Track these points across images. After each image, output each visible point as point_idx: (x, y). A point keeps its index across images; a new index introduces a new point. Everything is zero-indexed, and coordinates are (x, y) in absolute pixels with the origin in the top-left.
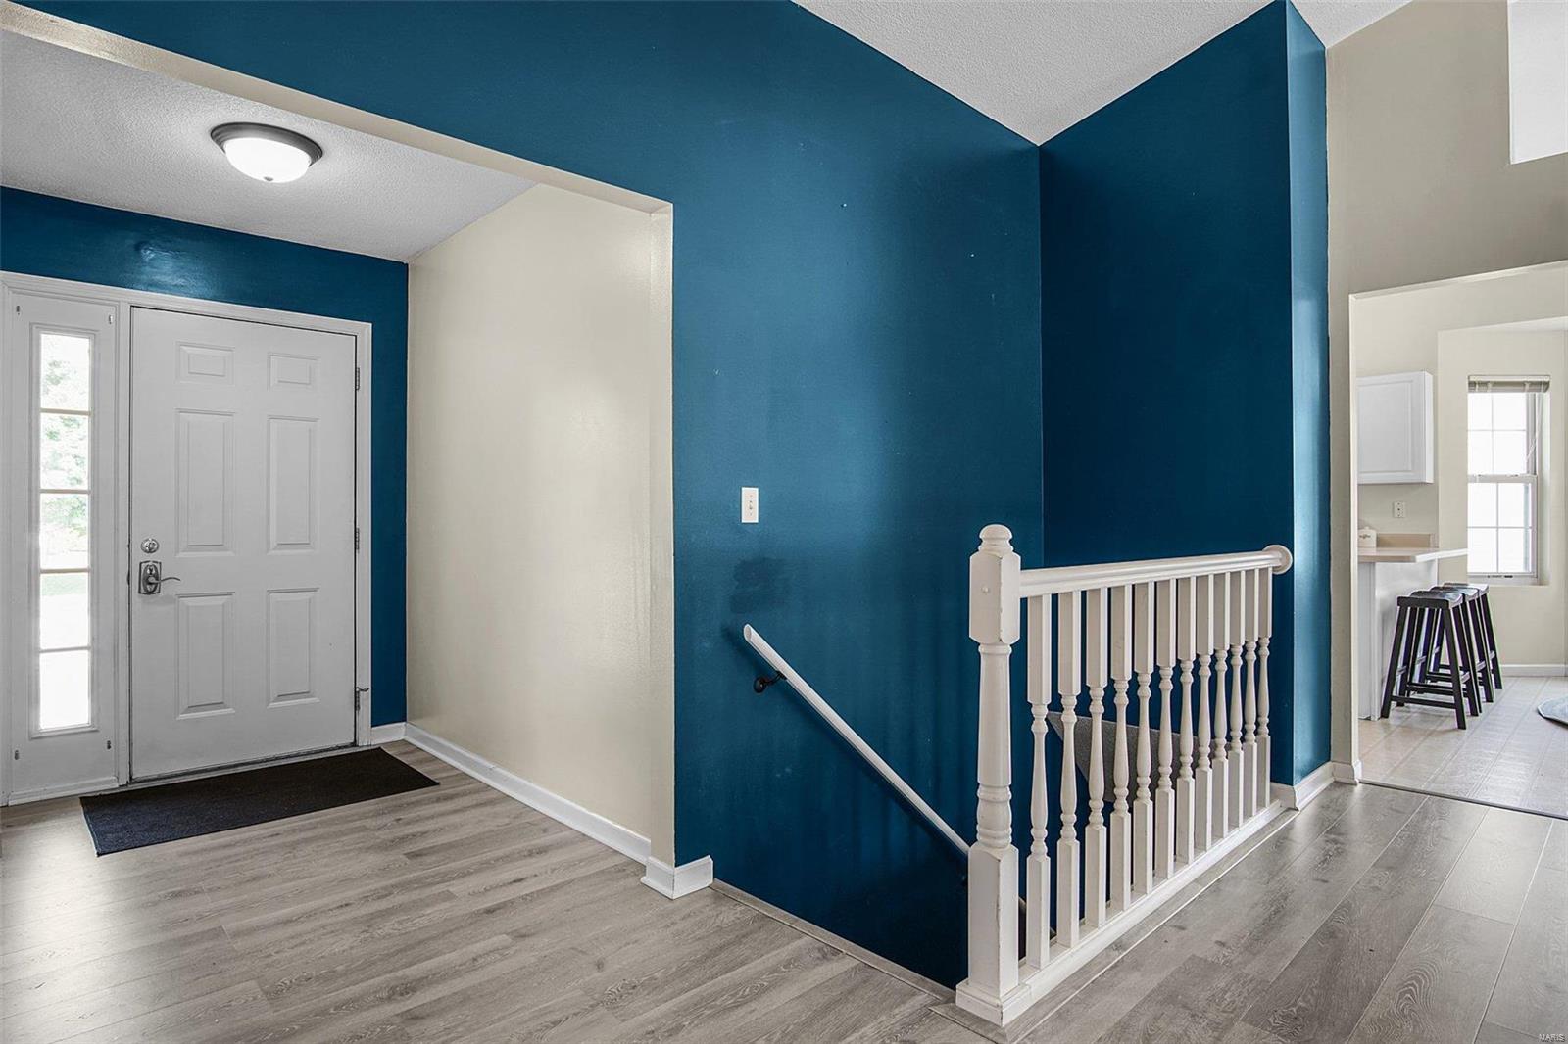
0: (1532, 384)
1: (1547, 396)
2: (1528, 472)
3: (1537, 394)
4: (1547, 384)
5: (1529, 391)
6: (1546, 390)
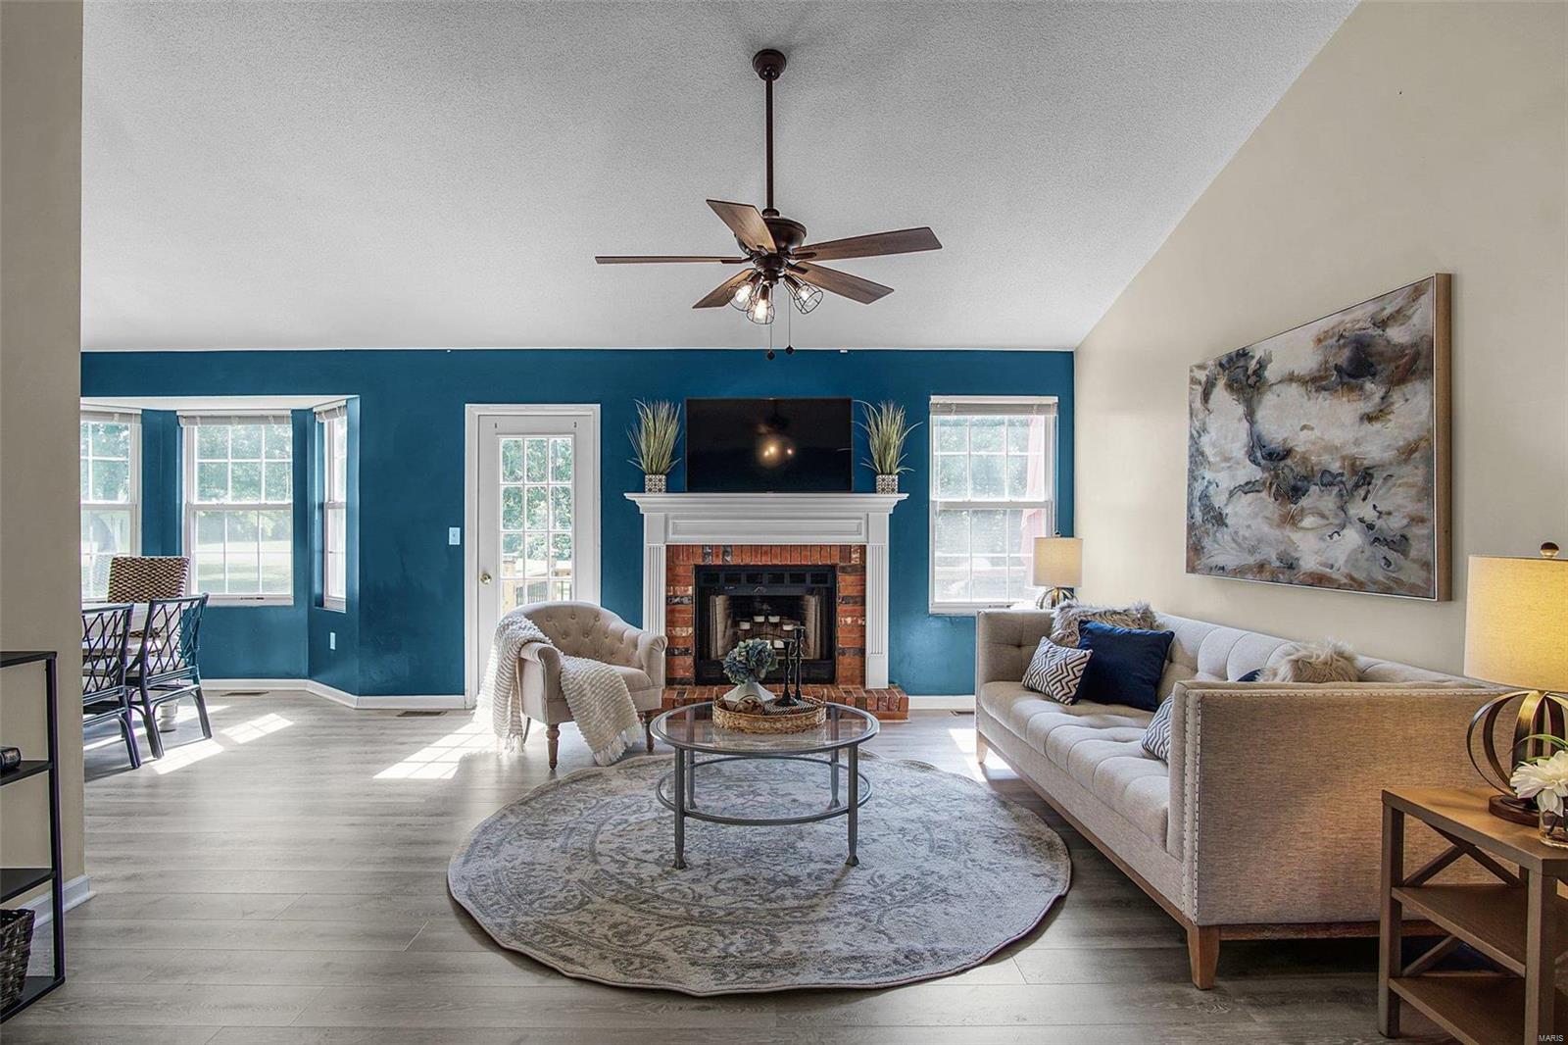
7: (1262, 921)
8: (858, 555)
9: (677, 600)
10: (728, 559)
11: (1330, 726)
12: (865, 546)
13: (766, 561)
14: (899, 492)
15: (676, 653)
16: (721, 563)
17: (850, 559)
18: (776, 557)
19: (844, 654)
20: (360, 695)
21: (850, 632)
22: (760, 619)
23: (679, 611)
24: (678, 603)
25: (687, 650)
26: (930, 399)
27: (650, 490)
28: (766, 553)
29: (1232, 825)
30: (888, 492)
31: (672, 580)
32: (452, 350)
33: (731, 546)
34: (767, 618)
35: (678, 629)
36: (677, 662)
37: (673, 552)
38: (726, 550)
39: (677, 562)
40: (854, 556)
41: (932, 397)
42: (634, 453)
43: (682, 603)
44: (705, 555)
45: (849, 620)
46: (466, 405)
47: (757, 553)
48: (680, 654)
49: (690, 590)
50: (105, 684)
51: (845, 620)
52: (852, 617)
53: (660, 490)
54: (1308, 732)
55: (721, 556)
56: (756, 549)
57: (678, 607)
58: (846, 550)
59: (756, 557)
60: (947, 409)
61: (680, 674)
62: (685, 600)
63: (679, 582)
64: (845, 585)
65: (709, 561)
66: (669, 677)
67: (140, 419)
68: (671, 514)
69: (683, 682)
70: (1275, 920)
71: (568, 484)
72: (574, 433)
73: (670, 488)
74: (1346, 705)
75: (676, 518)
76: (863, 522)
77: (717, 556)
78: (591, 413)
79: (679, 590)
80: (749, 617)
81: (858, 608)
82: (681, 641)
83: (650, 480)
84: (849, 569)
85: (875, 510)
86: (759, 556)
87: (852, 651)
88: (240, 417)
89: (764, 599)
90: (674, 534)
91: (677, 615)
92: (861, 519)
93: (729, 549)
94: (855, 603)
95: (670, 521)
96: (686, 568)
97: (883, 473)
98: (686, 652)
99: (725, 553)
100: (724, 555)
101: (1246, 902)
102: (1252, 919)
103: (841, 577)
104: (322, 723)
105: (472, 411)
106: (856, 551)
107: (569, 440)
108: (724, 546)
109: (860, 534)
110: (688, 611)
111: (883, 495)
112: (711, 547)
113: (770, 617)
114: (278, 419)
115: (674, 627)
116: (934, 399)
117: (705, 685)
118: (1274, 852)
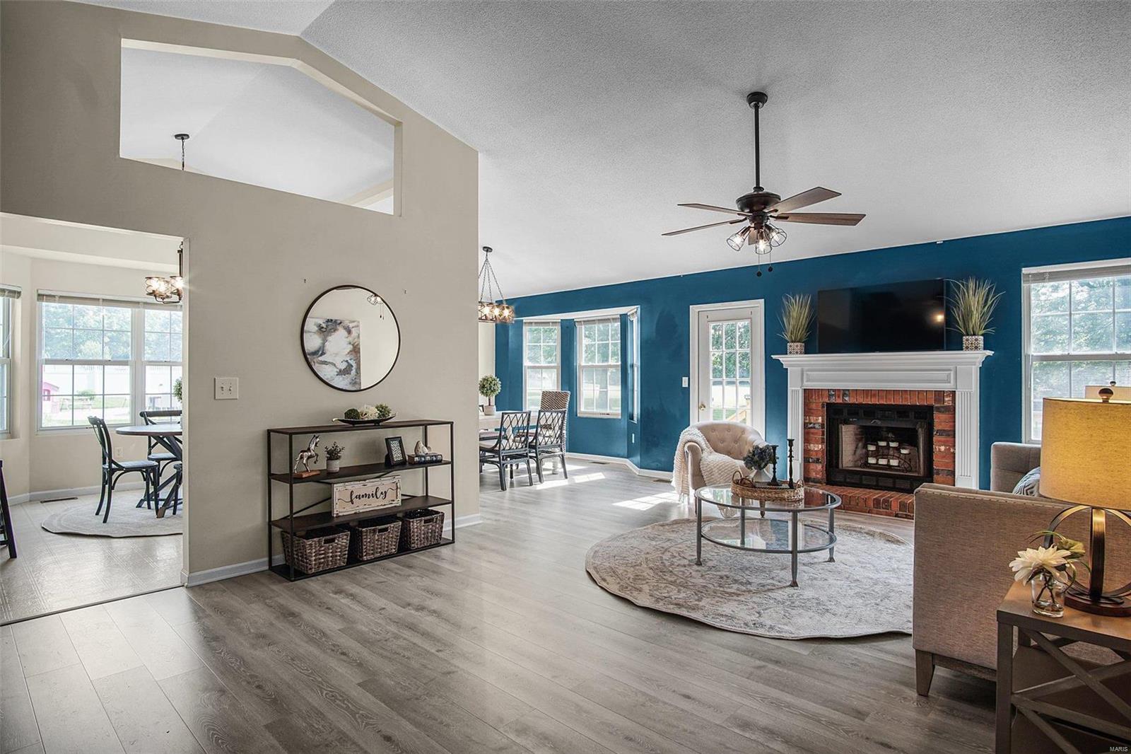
0: (10, 291)
1: (18, 302)
2: (3, 356)
3: (11, 299)
4: (19, 293)
5: (7, 296)
6: (18, 297)
7: (965, 659)
8: (950, 399)
9: (811, 425)
10: (847, 399)
11: (1026, 528)
12: (955, 391)
13: (875, 401)
14: (984, 349)
15: (811, 461)
16: (841, 401)
17: (944, 402)
18: (882, 398)
19: (938, 474)
20: (641, 468)
21: (944, 457)
22: (883, 444)
23: (813, 433)
24: (811, 428)
25: (818, 459)
26: (1021, 271)
27: (790, 353)
28: (875, 395)
29: (939, 585)
30: (972, 349)
31: (807, 411)
32: (684, 276)
33: (848, 390)
34: (888, 444)
35: (812, 445)
36: (811, 467)
37: (808, 393)
38: (845, 392)
39: (811, 400)
40: (946, 399)
41: (1023, 269)
42: (782, 329)
43: (814, 428)
44: (830, 396)
45: (943, 448)
46: (691, 306)
47: (867, 395)
48: (813, 462)
49: (820, 420)
50: (520, 446)
51: (940, 448)
52: (945, 446)
53: (797, 353)
54: (1005, 529)
55: (841, 397)
56: (866, 392)
57: (812, 430)
58: (939, 395)
59: (867, 398)
60: (1040, 278)
61: (813, 475)
62: (817, 426)
63: (812, 413)
64: (939, 421)
65: (833, 400)
66: (806, 476)
67: (560, 324)
68: (806, 368)
69: (816, 481)
70: (975, 662)
71: (748, 351)
72: (751, 318)
73: (807, 351)
74: (1041, 514)
75: (808, 370)
76: (952, 373)
77: (839, 397)
78: (758, 305)
79: (813, 419)
80: (874, 442)
81: (950, 439)
82: (814, 453)
83: (790, 346)
84: (943, 410)
85: (961, 364)
86: (869, 397)
87: (946, 472)
88: (599, 320)
89: (890, 430)
90: (807, 381)
91: (812, 435)
92: (950, 370)
93: (847, 392)
94: (949, 435)
95: (805, 373)
96: (817, 404)
97: (968, 335)
98: (817, 461)
99: (844, 395)
100: (843, 396)
101: (951, 642)
102: (956, 656)
103: (936, 414)
104: (619, 480)
105: (694, 309)
106: (947, 396)
107: (746, 322)
108: (844, 390)
109: (950, 382)
110: (818, 434)
111: (968, 352)
112: (834, 390)
113: (890, 443)
114: (614, 320)
115: (810, 444)
116: (1025, 271)
117: (833, 485)
118: (975, 612)
